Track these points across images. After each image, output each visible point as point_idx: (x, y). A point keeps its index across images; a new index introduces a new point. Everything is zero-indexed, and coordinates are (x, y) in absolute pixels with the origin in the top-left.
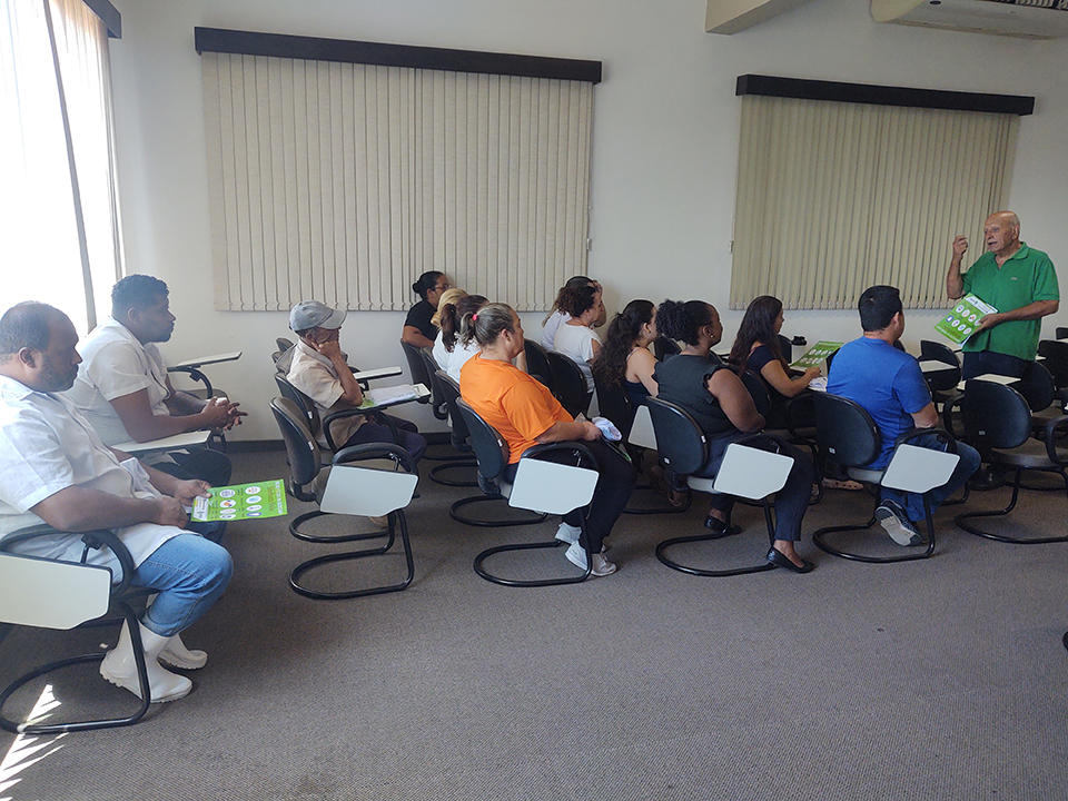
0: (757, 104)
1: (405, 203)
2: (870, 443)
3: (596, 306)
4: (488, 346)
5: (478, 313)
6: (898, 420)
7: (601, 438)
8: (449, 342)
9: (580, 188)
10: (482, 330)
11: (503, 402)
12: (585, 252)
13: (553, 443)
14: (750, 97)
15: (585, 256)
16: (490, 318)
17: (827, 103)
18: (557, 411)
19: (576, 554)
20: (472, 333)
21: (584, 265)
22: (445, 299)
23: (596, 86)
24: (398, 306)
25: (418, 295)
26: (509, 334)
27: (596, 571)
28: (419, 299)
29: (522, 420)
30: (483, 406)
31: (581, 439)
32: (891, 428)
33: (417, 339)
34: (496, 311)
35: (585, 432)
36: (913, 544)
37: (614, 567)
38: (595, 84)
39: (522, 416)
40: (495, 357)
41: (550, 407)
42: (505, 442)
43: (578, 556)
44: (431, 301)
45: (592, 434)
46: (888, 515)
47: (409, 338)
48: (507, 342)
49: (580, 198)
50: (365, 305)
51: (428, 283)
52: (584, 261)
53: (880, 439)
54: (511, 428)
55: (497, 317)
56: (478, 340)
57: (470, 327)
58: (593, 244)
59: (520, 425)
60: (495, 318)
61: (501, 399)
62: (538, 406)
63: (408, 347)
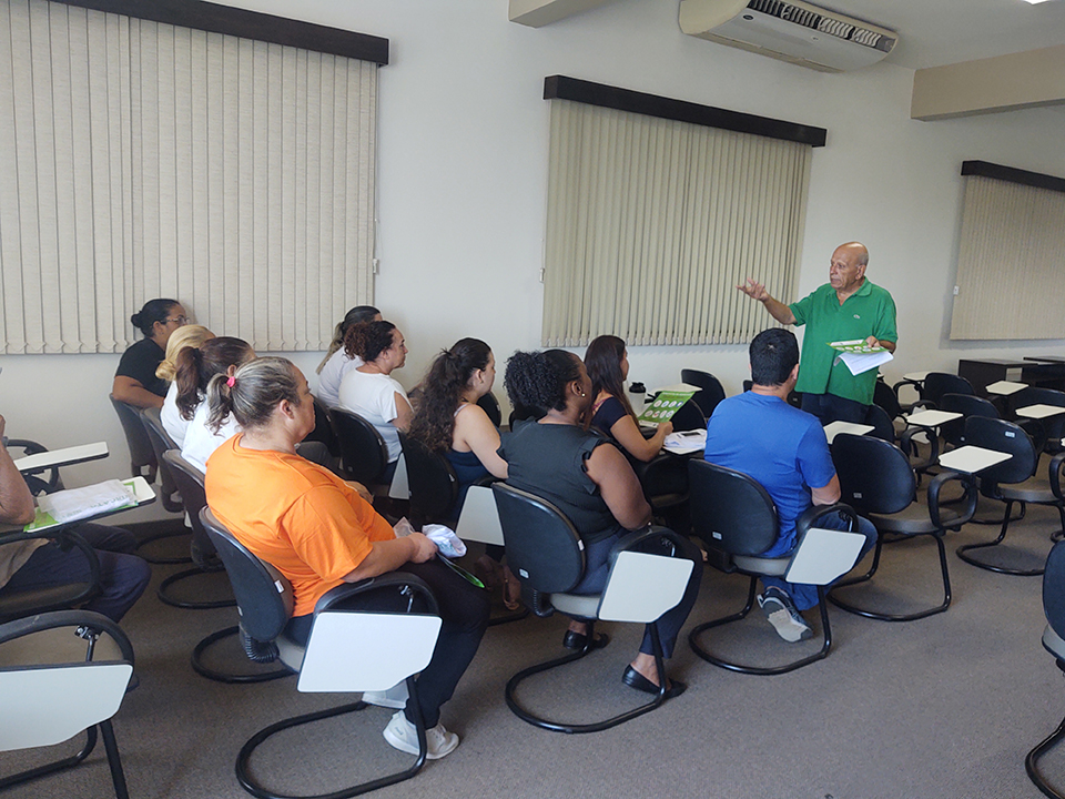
0: (567, 110)
1: (116, 203)
2: (768, 527)
3: (396, 345)
4: (257, 429)
5: (238, 374)
6: (796, 496)
7: (438, 556)
8: (187, 404)
9: (363, 195)
10: (245, 402)
11: (286, 523)
12: (371, 275)
13: (369, 579)
14: (559, 102)
15: (371, 280)
16: (259, 383)
17: (639, 116)
18: (369, 524)
19: (399, 733)
20: (225, 406)
21: (370, 292)
22: (177, 340)
23: (382, 70)
24: (107, 346)
25: (138, 330)
26: (292, 407)
27: (432, 753)
28: (140, 337)
29: (318, 548)
30: (249, 530)
31: (409, 566)
32: (791, 507)
33: (136, 394)
34: (269, 370)
35: (414, 550)
36: (804, 638)
37: (455, 739)
38: (380, 66)
39: (318, 544)
40: (269, 445)
41: (360, 519)
42: (288, 584)
43: (404, 736)
44: (158, 339)
45: (424, 554)
46: (776, 608)
47: (123, 394)
48: (289, 420)
49: (363, 208)
50: (54, 346)
51: (154, 315)
52: (371, 286)
53: (778, 520)
54: (298, 563)
55: (271, 381)
56: (238, 418)
57: (223, 399)
58: (381, 266)
59: (315, 559)
60: (267, 382)
61: (280, 520)
62: (344, 522)
63: (122, 405)
